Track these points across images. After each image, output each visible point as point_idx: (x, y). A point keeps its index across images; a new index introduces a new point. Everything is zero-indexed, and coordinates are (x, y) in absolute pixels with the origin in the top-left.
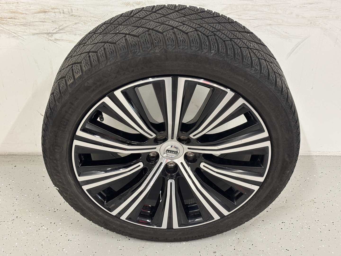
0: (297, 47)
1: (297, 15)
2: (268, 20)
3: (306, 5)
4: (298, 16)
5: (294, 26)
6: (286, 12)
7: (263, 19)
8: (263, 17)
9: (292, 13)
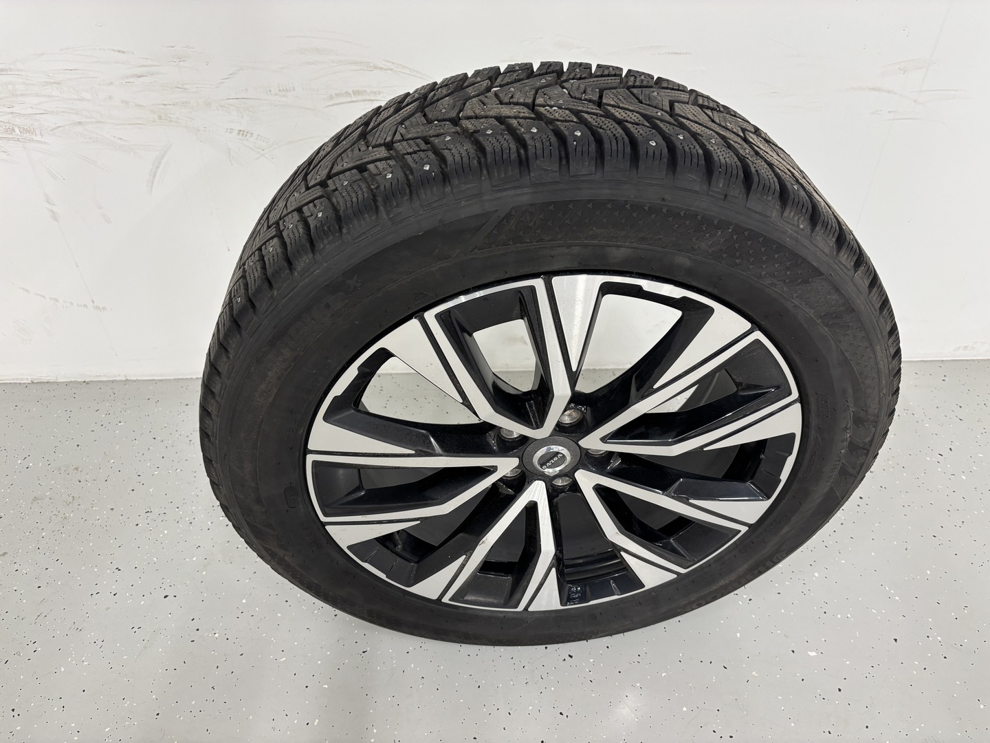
0: (158, 167)
1: (123, 101)
2: (70, 113)
3: (129, 80)
4: (127, 103)
5: (129, 124)
6: (97, 95)
7: (61, 112)
8: (57, 107)
9: (110, 98)
